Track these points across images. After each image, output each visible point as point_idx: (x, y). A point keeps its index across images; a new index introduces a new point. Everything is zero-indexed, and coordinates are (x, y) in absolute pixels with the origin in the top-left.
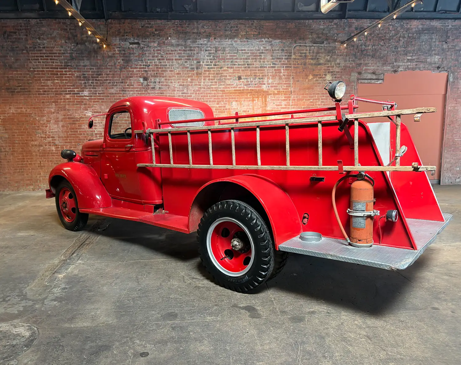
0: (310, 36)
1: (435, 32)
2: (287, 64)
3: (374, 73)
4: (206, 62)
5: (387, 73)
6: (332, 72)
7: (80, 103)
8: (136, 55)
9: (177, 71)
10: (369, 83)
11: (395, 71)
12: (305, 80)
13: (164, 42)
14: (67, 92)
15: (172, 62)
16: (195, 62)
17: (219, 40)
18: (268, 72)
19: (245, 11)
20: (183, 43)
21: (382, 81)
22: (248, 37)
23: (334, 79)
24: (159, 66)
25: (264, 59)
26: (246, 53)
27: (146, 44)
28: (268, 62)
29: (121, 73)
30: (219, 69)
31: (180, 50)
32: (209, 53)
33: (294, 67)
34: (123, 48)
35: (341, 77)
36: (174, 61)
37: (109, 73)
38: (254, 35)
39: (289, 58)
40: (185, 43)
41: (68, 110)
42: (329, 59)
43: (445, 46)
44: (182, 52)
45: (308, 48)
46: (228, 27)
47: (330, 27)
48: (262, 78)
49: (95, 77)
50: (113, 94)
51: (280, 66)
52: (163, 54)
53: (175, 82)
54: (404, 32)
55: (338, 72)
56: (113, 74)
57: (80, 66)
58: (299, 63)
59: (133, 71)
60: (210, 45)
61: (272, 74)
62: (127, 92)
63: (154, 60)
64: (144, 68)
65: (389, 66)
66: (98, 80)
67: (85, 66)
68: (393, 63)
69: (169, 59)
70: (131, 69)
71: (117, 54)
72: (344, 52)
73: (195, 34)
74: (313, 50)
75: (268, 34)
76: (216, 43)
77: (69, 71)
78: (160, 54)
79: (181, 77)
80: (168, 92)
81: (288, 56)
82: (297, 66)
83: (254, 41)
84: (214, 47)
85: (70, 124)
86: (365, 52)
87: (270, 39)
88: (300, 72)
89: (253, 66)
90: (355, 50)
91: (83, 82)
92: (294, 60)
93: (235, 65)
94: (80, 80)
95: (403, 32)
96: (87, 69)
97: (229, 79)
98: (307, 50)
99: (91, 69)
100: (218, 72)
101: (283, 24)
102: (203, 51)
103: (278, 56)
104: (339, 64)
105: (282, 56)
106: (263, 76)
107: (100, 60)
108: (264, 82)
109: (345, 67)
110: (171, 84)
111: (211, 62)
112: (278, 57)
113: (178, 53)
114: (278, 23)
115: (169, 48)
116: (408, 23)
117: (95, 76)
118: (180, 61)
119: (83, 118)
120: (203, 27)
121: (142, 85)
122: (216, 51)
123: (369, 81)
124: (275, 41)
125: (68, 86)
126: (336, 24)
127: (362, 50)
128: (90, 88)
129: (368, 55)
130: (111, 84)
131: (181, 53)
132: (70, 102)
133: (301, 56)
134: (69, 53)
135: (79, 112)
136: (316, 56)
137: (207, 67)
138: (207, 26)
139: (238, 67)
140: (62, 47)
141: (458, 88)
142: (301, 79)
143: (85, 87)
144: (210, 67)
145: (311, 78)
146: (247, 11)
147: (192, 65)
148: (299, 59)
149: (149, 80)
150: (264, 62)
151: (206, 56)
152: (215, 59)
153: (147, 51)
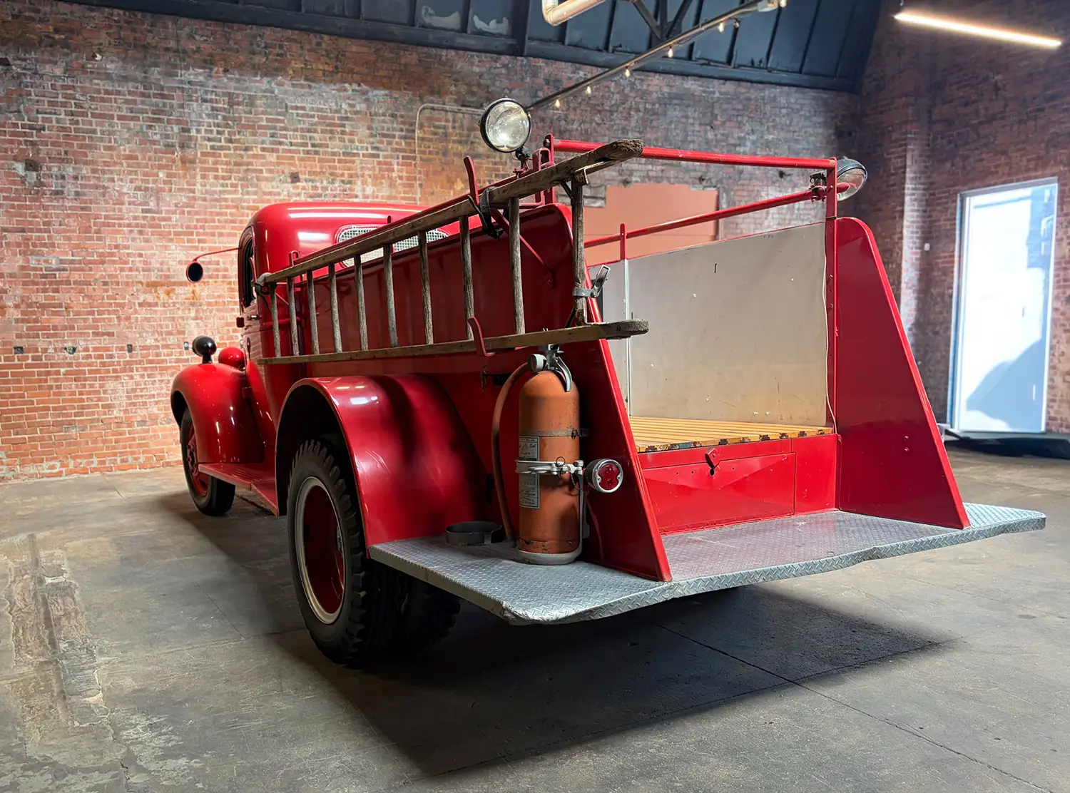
0: (453, 88)
1: (692, 103)
2: (404, 151)
4: (206, 131)
5: (611, 185)
9: (125, 150)
11: (626, 182)
12: (447, 191)
13: (83, 67)
15: (111, 125)
16: (176, 129)
17: (237, 76)
18: (362, 168)
19: (299, 9)
20: (140, 75)
21: (603, 202)
22: (311, 77)
24: (73, 133)
25: (351, 134)
26: (308, 116)
27: (28, 67)
28: (361, 141)
30: (242, 152)
31: (130, 93)
32: (213, 109)
33: (421, 159)
36: (115, 120)
38: (324, 71)
39: (408, 137)
40: (143, 75)
43: (710, 135)
44: (139, 99)
45: (450, 116)
46: (258, 46)
47: (493, 70)
48: (349, 182)
51: (389, 153)
52: (81, 98)
53: (122, 180)
54: (637, 99)
58: (432, 149)
60: (215, 87)
61: (371, 173)
63: (55, 114)
64: (25, 134)
65: (615, 170)
68: (622, 165)
69: (101, 116)
73: (171, 54)
74: (462, 123)
75: (357, 73)
76: (229, 83)
78: (74, 99)
79: (139, 165)
80: (103, 204)
81: (408, 131)
82: (428, 156)
83: (324, 87)
84: (224, 94)
87: (364, 87)
88: (435, 173)
89: (326, 149)
90: (547, 128)
92: (420, 142)
93: (280, 143)
95: (634, 98)
97: (267, 179)
98: (447, 121)
100: (238, 160)
101: (391, 52)
102: (197, 101)
103: (383, 129)
105: (394, 129)
106: (351, 176)
108: (355, 192)
110: (110, 185)
111: (218, 132)
112: (385, 132)
113: (127, 102)
114: (380, 49)
115: (98, 84)
116: (642, 80)
118: (132, 123)
120: (191, 36)
121: (23, 183)
122: (231, 104)
124: (377, 92)
126: (505, 66)
127: (560, 131)
131: (135, 102)
133: (435, 134)
136: (468, 136)
137: (210, 144)
138: (202, 36)
139: (290, 151)
141: (737, 224)
142: (439, 189)
144: (218, 144)
145: (459, 188)
146: (303, 11)
148: (430, 140)
149: (45, 168)
150: (352, 141)
151: (204, 115)
152: (228, 124)
153: (32, 87)
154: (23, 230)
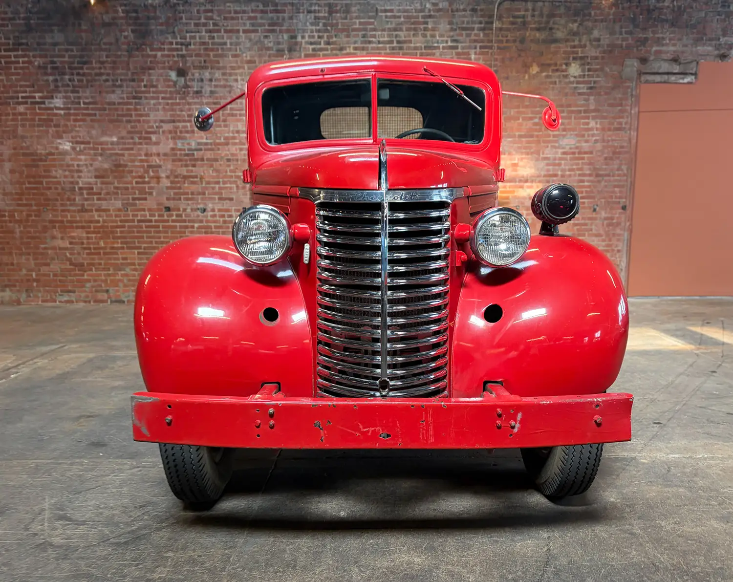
2: (482, 41)
3: (675, 60)
4: (309, 36)
5: (705, 60)
6: (582, 58)
7: (47, 122)
8: (160, 21)
9: (246, 57)
10: (665, 82)
11: (723, 57)
12: (522, 75)
14: (20, 100)
15: (238, 38)
16: (286, 36)
21: (693, 77)
23: (587, 73)
24: (210, 46)
25: (433, 29)
26: (395, 17)
28: (441, 36)
29: (131, 59)
31: (253, 11)
32: (316, 18)
33: (499, 48)
34: (134, 5)
35: (602, 69)
36: (241, 34)
37: (105, 59)
39: (487, 27)
41: (23, 137)
42: (575, 29)
44: (259, 15)
49: (75, 68)
50: (114, 104)
51: (467, 44)
52: (218, 18)
55: (596, 58)
56: (114, 62)
57: (45, 44)
58: (509, 38)
59: (155, 56)
62: (144, 101)
63: (198, 32)
64: (177, 50)
65: (710, 45)
66: (84, 75)
67: (55, 44)
68: (719, 39)
69: (231, 31)
70: (151, 51)
71: (122, 18)
72: (609, 14)
74: (541, 11)
77: (23, 56)
78: (213, 19)
81: (487, 23)
82: (505, 44)
84: (325, 5)
85: (27, 166)
86: (655, 15)
88: (511, 59)
89: (409, 45)
91: (51, 78)
92: (498, 32)
93: (370, 42)
94: (46, 74)
96: (59, 50)
98: (527, 10)
99: (67, 50)
102: (303, 12)
103: (463, 22)
104: (598, 40)
105: (473, 22)
107: (85, 31)
109: (612, 48)
110: (235, 84)
111: (319, 37)
112: (464, 26)
113: (250, 18)
115: (230, 7)
117: (76, 65)
118: (253, 35)
119: (53, 154)
121: (175, 86)
122: (331, 12)
123: (666, 77)
125: (21, 86)
128: (66, 92)
129: (663, 21)
130: (110, 83)
131: (255, 18)
132: (26, 120)
133: (513, 23)
134: (24, 19)
135: (45, 141)
136: (548, 22)
137: (311, 47)
139: (378, 48)
140: (9, 6)
142: (514, 74)
143: (56, 89)
144: (319, 46)
145: (534, 72)
147: (279, 43)
148: (508, 30)
149: (190, 74)
150: (433, 36)
151: (308, 24)
152: (327, 29)
153: (183, 13)
154: (174, 121)
